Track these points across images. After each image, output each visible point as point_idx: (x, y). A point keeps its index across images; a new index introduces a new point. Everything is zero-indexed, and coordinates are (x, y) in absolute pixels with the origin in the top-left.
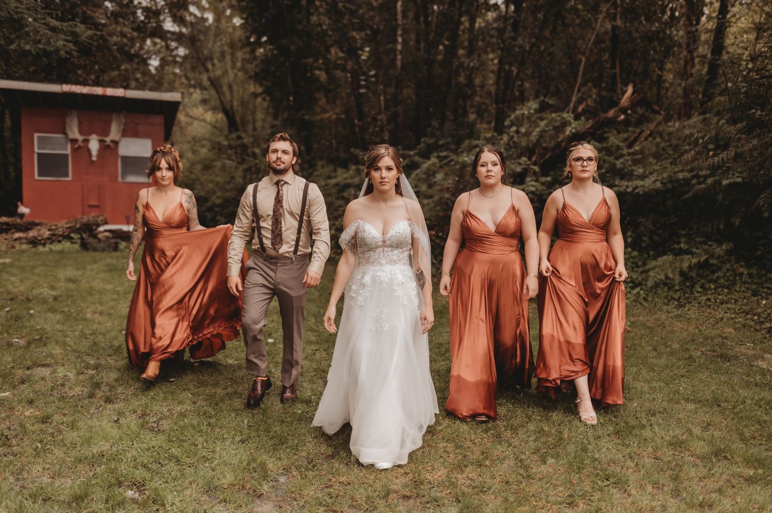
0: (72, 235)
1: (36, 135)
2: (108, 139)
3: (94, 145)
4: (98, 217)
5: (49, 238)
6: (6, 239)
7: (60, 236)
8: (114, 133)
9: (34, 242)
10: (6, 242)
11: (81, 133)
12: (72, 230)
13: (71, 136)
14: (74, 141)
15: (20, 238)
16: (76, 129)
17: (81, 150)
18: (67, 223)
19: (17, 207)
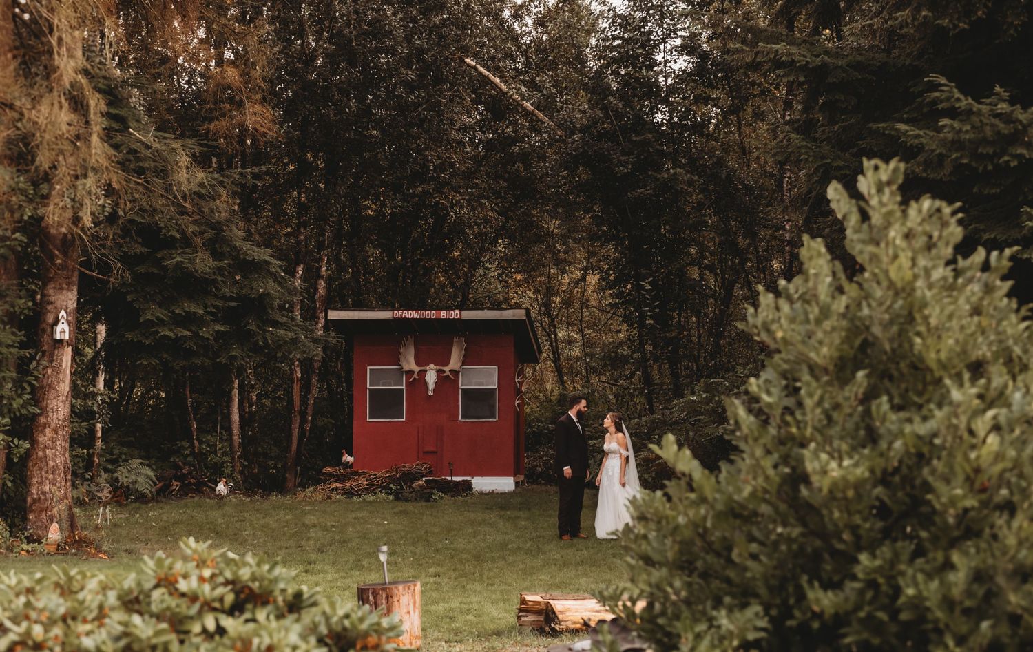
0: (392, 486)
1: (369, 368)
2: (447, 369)
3: (431, 378)
4: (422, 465)
5: (366, 489)
6: (323, 489)
7: (378, 487)
8: (454, 362)
9: (350, 493)
10: (324, 492)
11: (418, 363)
12: (392, 480)
13: (406, 367)
14: (410, 373)
15: (337, 488)
16: (412, 360)
17: (418, 382)
18: (387, 472)
19: (342, 455)
